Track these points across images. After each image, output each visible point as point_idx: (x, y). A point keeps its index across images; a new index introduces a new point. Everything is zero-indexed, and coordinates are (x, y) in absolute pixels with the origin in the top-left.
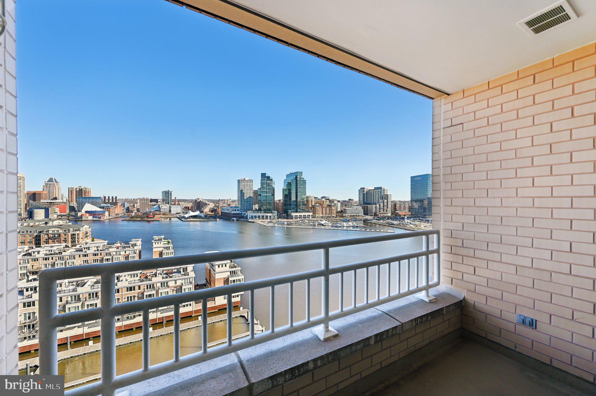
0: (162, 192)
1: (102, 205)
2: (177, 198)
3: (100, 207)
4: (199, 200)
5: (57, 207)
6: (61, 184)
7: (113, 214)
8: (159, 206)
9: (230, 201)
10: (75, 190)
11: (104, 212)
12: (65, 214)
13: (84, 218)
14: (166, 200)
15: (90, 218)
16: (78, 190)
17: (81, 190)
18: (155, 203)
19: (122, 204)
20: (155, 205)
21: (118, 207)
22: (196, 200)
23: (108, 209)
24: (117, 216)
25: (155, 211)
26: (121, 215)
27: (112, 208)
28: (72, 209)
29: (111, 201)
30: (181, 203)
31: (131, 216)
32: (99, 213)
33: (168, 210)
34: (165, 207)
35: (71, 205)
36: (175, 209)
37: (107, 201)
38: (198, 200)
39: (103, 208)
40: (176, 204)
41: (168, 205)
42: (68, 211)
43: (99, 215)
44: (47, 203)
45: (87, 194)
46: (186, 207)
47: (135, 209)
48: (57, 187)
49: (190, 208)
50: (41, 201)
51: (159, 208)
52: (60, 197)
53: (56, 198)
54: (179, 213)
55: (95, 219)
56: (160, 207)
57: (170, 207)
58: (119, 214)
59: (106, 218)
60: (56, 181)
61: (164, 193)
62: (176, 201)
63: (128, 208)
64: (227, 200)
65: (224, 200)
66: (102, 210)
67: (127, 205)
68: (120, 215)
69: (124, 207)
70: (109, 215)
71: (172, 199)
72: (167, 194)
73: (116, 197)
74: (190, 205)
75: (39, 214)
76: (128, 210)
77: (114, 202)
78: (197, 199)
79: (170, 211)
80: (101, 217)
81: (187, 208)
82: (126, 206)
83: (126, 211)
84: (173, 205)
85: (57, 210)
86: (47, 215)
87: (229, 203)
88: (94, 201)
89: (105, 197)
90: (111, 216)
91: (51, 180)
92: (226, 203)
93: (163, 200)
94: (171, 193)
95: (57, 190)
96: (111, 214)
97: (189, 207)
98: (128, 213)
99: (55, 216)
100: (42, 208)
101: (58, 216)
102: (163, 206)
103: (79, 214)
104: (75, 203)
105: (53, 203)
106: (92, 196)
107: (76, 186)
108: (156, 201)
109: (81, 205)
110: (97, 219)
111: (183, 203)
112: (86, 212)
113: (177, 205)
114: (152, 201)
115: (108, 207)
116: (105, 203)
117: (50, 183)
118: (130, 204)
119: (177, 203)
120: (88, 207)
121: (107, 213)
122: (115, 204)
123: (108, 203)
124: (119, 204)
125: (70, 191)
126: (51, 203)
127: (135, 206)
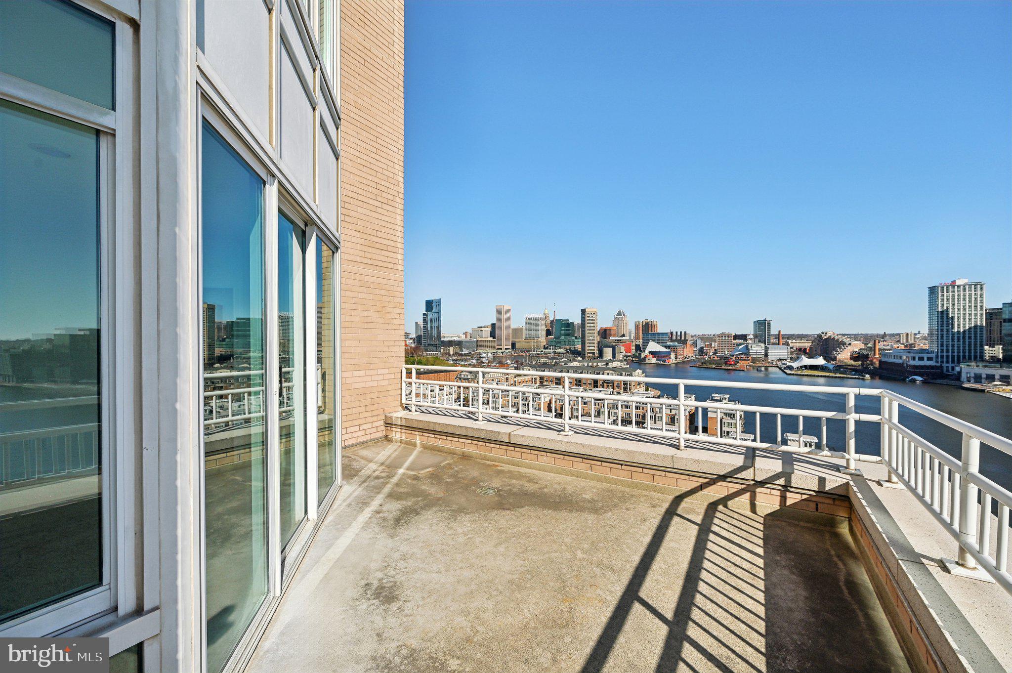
0: (754, 322)
1: (669, 343)
2: (782, 333)
3: (666, 347)
4: (828, 335)
5: (623, 346)
6: (628, 318)
7: (681, 357)
8: (747, 346)
9: (917, 336)
10: (641, 324)
11: (669, 353)
12: (630, 354)
13: (647, 361)
14: (761, 336)
15: (654, 361)
16: (644, 324)
17: (647, 324)
18: (741, 341)
19: (694, 343)
20: (741, 344)
21: (688, 346)
22: (819, 336)
23: (674, 349)
24: (687, 360)
25: (741, 354)
26: (692, 358)
27: (680, 348)
28: (638, 348)
29: (679, 338)
30: (790, 341)
31: (703, 361)
32: (664, 355)
33: (763, 353)
34: (757, 349)
35: (637, 343)
36: (777, 353)
37: (674, 338)
38: (823, 335)
39: (668, 347)
40: (781, 343)
41: (763, 345)
42: (634, 351)
43: (664, 357)
44: (615, 340)
45: (653, 329)
46: (800, 349)
47: (712, 350)
48: (625, 322)
49: (808, 351)
50: (611, 339)
51: (748, 349)
52: (628, 335)
53: (623, 336)
54: (783, 360)
55: (659, 362)
56: (749, 347)
57: (766, 348)
58: (689, 357)
59: (671, 362)
60: (624, 314)
61: (758, 324)
62: (781, 338)
63: (702, 348)
64: (907, 334)
65: (899, 335)
66: (667, 350)
67: (700, 344)
68: (690, 359)
69: (696, 346)
70: (676, 358)
71: (771, 333)
72: (762, 326)
73: (685, 332)
74: (807, 345)
75: (608, 352)
76: (701, 351)
77: (682, 340)
78: (823, 333)
79: (766, 355)
80: (665, 361)
81: (802, 351)
82: (699, 346)
83: (699, 353)
84: (773, 344)
85: (623, 349)
86: (614, 356)
87: (911, 341)
88: (659, 338)
89: (672, 333)
90: (678, 359)
91: (619, 314)
92: (903, 340)
93: (756, 336)
94: (769, 324)
95: (625, 325)
96: (679, 357)
97: (805, 349)
98: (701, 355)
99: (621, 356)
100: (609, 347)
101: (624, 356)
102: (753, 346)
103: (643, 355)
104: (641, 341)
105: (621, 340)
106: (659, 331)
107: (642, 319)
108: (744, 337)
109: (646, 344)
110: (662, 363)
111: (794, 341)
112: (651, 353)
113: (783, 344)
114: (736, 337)
115: (676, 346)
116: (672, 341)
117: (618, 317)
118: (704, 342)
119: (782, 341)
120: (653, 346)
121: (673, 355)
122: (684, 342)
123: (676, 340)
124: (689, 343)
125: (637, 326)
126: (618, 340)
127: (713, 345)
